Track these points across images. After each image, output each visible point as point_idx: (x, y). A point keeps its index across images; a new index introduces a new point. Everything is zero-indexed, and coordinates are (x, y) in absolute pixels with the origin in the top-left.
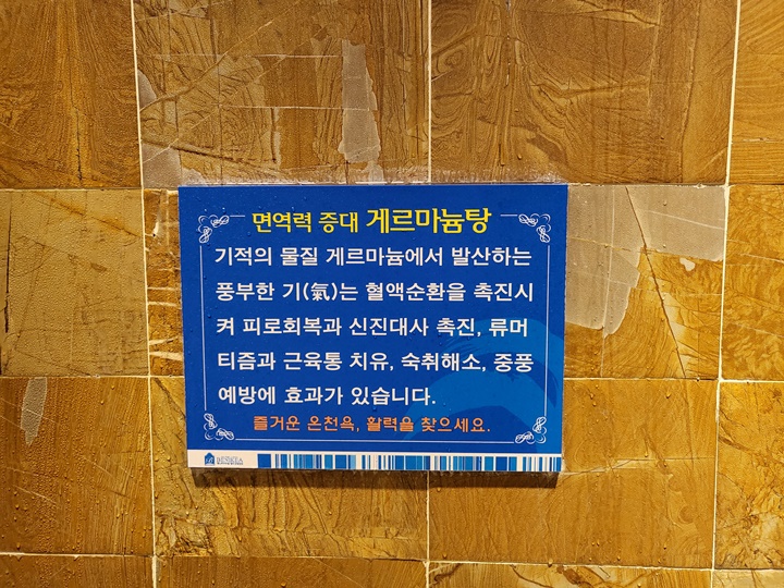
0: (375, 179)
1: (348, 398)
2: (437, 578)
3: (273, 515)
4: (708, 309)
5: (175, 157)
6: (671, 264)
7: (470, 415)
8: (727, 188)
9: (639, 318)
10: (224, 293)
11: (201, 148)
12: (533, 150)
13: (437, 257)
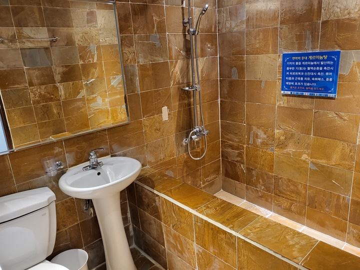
0: (310, 52)
1: (304, 84)
2: (315, 113)
5: (283, 49)
6: (358, 63)
7: (322, 87)
9: (352, 73)
10: (288, 68)
11: (286, 48)
12: (335, 45)
13: (318, 63)
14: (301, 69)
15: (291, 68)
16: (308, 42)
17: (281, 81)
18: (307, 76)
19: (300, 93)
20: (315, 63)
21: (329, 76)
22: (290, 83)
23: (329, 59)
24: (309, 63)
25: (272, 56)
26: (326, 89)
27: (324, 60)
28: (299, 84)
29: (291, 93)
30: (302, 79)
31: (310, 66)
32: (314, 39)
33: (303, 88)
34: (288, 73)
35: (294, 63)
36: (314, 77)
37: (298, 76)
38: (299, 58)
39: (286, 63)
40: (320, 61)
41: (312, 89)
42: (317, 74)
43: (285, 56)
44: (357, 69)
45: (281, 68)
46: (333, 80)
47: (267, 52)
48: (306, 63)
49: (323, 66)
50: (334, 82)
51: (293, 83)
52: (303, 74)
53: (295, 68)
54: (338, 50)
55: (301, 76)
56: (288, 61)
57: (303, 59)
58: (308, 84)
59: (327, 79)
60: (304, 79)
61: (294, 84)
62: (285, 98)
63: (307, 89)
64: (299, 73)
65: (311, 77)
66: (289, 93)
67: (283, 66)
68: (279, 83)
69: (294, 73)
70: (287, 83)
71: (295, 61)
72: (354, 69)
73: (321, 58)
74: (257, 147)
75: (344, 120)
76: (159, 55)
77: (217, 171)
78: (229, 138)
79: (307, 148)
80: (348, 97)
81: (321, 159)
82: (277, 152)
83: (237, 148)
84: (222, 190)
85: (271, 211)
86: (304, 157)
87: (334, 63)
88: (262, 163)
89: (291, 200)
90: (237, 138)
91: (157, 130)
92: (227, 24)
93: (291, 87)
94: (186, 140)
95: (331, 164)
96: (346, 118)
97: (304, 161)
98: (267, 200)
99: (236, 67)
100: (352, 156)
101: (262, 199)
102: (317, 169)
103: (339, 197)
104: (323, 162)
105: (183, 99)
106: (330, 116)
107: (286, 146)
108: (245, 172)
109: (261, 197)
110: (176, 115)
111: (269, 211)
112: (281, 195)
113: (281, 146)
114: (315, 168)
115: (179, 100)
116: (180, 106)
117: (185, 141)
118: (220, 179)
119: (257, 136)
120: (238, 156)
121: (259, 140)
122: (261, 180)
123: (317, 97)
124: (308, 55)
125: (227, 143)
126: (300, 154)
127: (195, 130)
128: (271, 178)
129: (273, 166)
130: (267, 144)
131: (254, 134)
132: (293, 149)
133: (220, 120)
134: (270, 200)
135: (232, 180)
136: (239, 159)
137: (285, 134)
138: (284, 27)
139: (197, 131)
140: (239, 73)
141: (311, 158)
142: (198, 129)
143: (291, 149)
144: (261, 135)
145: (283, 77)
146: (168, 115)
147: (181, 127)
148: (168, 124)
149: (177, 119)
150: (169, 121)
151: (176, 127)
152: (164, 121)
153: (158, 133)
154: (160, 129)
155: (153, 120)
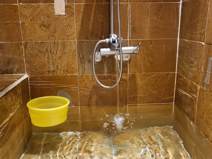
90: (191, 72)
120: (189, 104)
127: (107, 40)
146: (66, 7)
147: (90, 31)
148: (65, 21)
149: (83, 18)
150: (66, 17)
151: (79, 29)
152: (58, 15)
153: (46, 31)
154: (48, 26)
155: (37, 11)
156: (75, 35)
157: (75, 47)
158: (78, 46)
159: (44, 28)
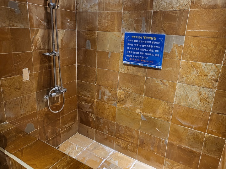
0: (144, 33)
1: (139, 57)
2: (146, 79)
3: (130, 69)
4: (181, 51)
5: (125, 29)
6: (177, 45)
7: (152, 61)
8: (185, 36)
9: (172, 52)
10: (128, 44)
11: (128, 29)
12: (162, 30)
13: (150, 42)
14: (137, 45)
15: (130, 44)
16: (143, 25)
17: (123, 54)
18: (142, 52)
19: (136, 64)
20: (148, 42)
21: (157, 53)
22: (129, 56)
23: (157, 40)
24: (143, 42)
25: (117, 33)
26: (155, 63)
27: (154, 40)
28: (136, 57)
29: (130, 63)
30: (138, 53)
31: (144, 44)
32: (147, 24)
33: (139, 60)
34: (128, 48)
35: (132, 41)
36: (147, 52)
37: (136, 51)
38: (137, 37)
39: (127, 40)
40: (151, 41)
41: (145, 61)
42: (149, 50)
43: (126, 34)
44: (176, 49)
45: (123, 43)
46: (160, 56)
47: (113, 30)
48: (142, 41)
49: (153, 45)
50: (160, 58)
51: (131, 56)
52: (139, 49)
53: (134, 45)
54: (164, 34)
55: (137, 51)
56: (128, 38)
57: (139, 38)
58: (143, 58)
59: (156, 55)
60: (139, 53)
61: (133, 56)
62: (126, 66)
63: (141, 61)
64: (136, 49)
65: (145, 52)
66: (129, 63)
67: (125, 42)
68: (121, 55)
69: (132, 48)
70: (127, 55)
71: (134, 39)
72: (174, 49)
73: (152, 39)
74: (104, 101)
75: (166, 86)
76: (18, 22)
77: (74, 119)
78: (83, 94)
79: (140, 105)
80: (169, 69)
81: (149, 113)
82: (118, 106)
83: (90, 102)
84: (77, 133)
85: (113, 149)
86: (138, 111)
87: (161, 43)
88: (107, 114)
89: (127, 141)
90: (89, 95)
91: (17, 89)
92: (83, 5)
93: (130, 59)
94: (47, 97)
95: (156, 117)
96: (167, 84)
97: (138, 114)
98: (110, 141)
99: (89, 40)
100: (170, 111)
101: (107, 140)
102: (146, 120)
103: (160, 140)
104: (150, 115)
105: (45, 63)
106: (157, 82)
107: (125, 102)
108: (95, 120)
109: (106, 139)
110: (38, 76)
111: (112, 149)
112: (121, 138)
113: (121, 102)
114: (145, 119)
115: (41, 63)
116: (41, 68)
117: (45, 98)
118: (76, 125)
119: (104, 94)
120: (90, 108)
121: (106, 97)
122: (106, 127)
123: (148, 68)
124: (143, 35)
125: (82, 98)
126: (135, 109)
127: (54, 89)
128: (114, 126)
129: (115, 116)
130: (111, 100)
131: (102, 92)
132: (130, 105)
133: (77, 80)
134: (112, 141)
135: (85, 126)
136: (91, 110)
137: (125, 93)
138: (126, 12)
139: (56, 89)
140: (92, 45)
141: (143, 112)
142: (57, 88)
143: (128, 105)
144: (107, 93)
145: (124, 50)
146: (29, 75)
147: (42, 86)
148: (29, 83)
149: (38, 79)
150: (30, 81)
151: (37, 86)
152: (25, 81)
153: (18, 91)
154: (20, 88)
155: (13, 81)
156: (35, 90)
157: (35, 96)
158: (36, 95)
159: (18, 90)
